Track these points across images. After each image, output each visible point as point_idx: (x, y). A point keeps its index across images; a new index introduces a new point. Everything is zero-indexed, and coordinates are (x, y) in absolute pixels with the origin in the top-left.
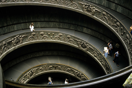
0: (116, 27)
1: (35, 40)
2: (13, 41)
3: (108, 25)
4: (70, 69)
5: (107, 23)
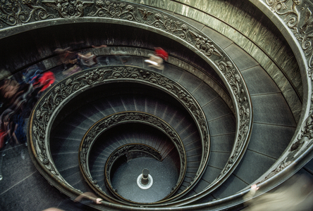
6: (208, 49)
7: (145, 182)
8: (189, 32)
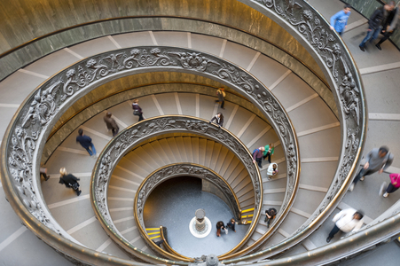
0: (330, 55)
1: (81, 88)
2: (34, 115)
3: (311, 47)
4: (174, 121)
5: (311, 40)
6: (351, 103)
7: (200, 228)
8: (340, 60)
